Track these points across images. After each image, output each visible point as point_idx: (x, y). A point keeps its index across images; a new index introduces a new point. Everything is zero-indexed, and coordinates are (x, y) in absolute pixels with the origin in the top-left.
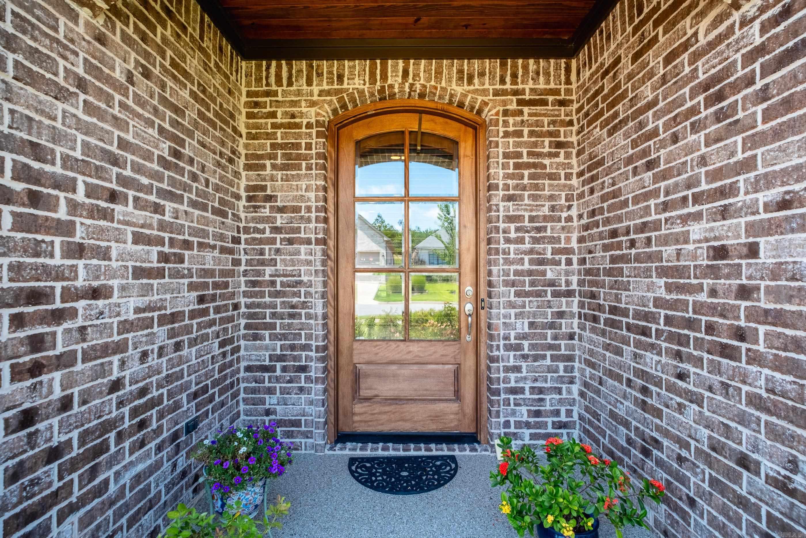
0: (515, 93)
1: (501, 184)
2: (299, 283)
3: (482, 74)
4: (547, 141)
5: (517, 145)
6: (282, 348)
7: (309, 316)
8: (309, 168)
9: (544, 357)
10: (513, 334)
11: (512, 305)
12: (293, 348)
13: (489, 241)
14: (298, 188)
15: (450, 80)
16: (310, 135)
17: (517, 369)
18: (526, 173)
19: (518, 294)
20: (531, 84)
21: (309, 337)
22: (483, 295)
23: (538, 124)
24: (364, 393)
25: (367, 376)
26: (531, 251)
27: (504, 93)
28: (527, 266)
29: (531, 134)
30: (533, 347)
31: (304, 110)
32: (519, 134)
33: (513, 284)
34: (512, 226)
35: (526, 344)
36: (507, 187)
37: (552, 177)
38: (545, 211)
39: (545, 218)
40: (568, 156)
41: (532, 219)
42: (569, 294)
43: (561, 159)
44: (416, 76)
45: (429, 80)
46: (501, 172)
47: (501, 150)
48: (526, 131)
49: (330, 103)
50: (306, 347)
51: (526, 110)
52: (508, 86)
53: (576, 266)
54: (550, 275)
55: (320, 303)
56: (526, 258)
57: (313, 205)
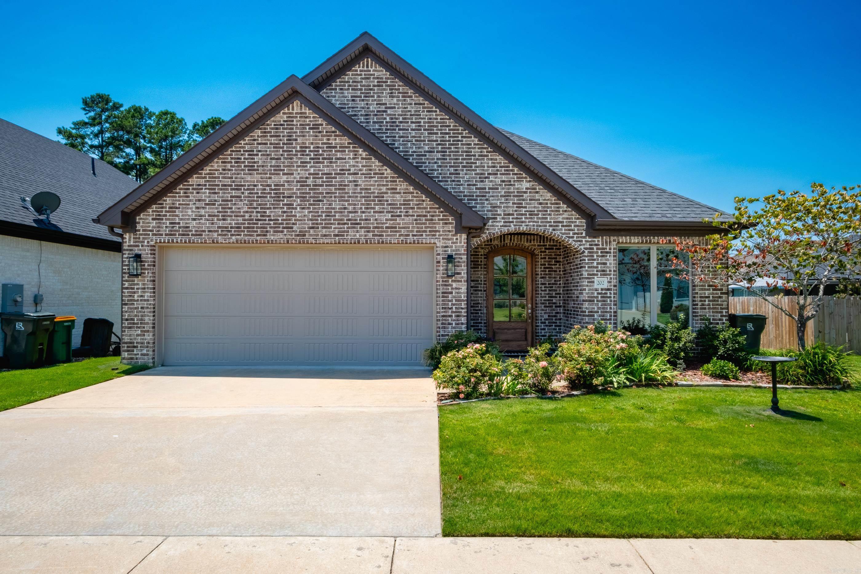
0: (544, 246)
1: (540, 273)
2: (479, 303)
3: (534, 240)
4: (553, 260)
5: (544, 261)
6: (473, 323)
7: (481, 313)
8: (481, 268)
9: (552, 326)
10: (543, 319)
11: (543, 310)
12: (476, 323)
13: (536, 291)
14: (478, 274)
15: (524, 242)
16: (482, 258)
17: (544, 329)
18: (547, 270)
19: (545, 307)
20: (548, 243)
21: (481, 320)
22: (534, 307)
23: (551, 255)
24: (496, 338)
25: (497, 333)
26: (548, 294)
27: (541, 246)
28: (547, 298)
29: (549, 258)
30: (549, 323)
31: (480, 250)
32: (545, 258)
33: (543, 304)
34: (543, 286)
35: (547, 322)
36: (541, 274)
37: (555, 271)
38: (553, 282)
39: (553, 284)
40: (560, 265)
41: (549, 284)
42: (560, 306)
43: (558, 266)
44: (514, 240)
45: (518, 241)
46: (540, 270)
47: (540, 263)
48: (547, 257)
49: (488, 248)
50: (481, 323)
51: (547, 251)
52: (542, 244)
53: (562, 298)
54: (554, 301)
55: (485, 309)
56: (547, 296)
57: (483, 279)
